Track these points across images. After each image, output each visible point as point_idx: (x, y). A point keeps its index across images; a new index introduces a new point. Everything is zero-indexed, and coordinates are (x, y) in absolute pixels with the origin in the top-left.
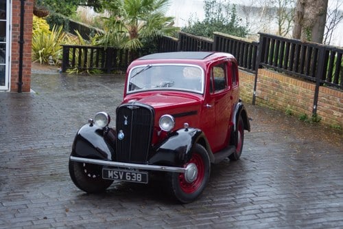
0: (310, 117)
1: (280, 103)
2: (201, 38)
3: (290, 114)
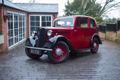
2: (103, 25)
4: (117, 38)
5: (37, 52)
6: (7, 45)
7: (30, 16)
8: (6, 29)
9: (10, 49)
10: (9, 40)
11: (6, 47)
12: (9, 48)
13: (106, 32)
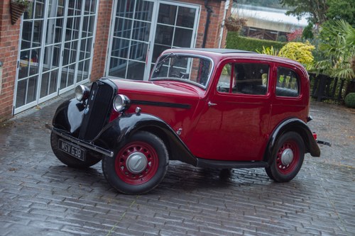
5: (75, 150)
6: (12, 101)
8: (13, 48)
9: (19, 117)
10: (22, 86)
11: (8, 108)
12: (17, 110)
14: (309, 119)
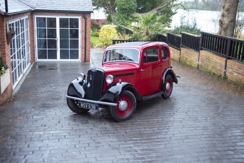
0: (223, 76)
1: (209, 68)
2: (176, 35)
3: (214, 74)
4: (200, 62)
5: (91, 106)
7: (36, 17)
13: (182, 48)
14: (171, 67)
